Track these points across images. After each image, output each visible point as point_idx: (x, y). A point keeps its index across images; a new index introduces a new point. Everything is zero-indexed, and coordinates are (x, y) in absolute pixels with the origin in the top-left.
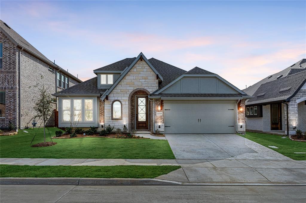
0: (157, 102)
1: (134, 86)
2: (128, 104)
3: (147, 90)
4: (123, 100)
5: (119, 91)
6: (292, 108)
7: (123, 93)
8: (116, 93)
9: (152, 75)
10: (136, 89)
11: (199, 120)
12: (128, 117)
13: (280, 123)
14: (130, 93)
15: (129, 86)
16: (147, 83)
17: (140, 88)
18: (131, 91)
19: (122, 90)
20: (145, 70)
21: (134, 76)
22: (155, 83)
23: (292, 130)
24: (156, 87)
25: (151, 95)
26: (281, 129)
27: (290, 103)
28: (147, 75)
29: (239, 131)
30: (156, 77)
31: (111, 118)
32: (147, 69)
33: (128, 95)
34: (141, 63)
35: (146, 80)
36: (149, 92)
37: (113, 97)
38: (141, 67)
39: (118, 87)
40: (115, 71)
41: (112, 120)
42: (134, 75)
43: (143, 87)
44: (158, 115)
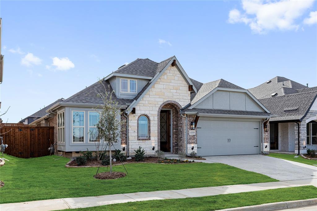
0: (190, 118)
1: (164, 97)
2: (157, 120)
3: (178, 104)
4: (151, 115)
5: (147, 102)
6: (303, 128)
7: (152, 105)
8: (143, 105)
9: (183, 85)
10: (167, 101)
11: (229, 139)
12: (157, 136)
13: (276, 142)
14: (159, 106)
15: (158, 97)
16: (178, 94)
17: (171, 100)
18: (161, 103)
19: (150, 102)
20: (176, 78)
21: (164, 85)
22: (187, 95)
23: (303, 150)
24: (188, 101)
25: (183, 110)
26: (277, 149)
27: (302, 123)
28: (178, 85)
29: (265, 152)
30: (188, 87)
31: (136, 137)
32: (178, 77)
33: (157, 109)
34: (172, 69)
35: (178, 91)
36: (180, 106)
37: (140, 110)
38: (172, 75)
39: (145, 98)
40: (143, 77)
41: (138, 140)
42: (164, 83)
43: (174, 100)
44: (190, 134)
